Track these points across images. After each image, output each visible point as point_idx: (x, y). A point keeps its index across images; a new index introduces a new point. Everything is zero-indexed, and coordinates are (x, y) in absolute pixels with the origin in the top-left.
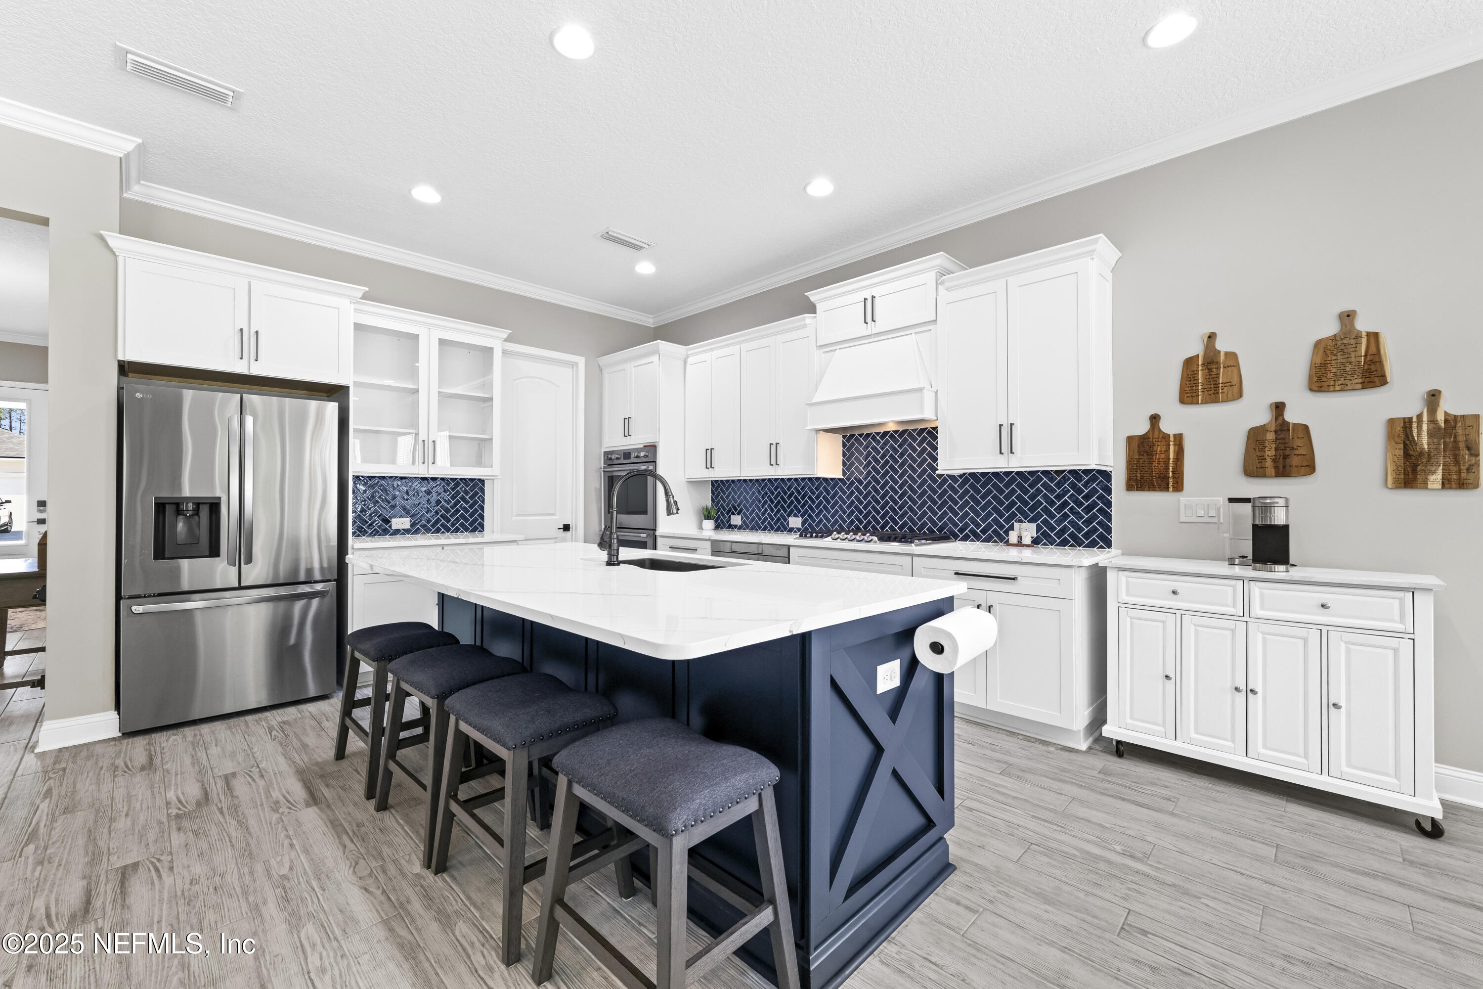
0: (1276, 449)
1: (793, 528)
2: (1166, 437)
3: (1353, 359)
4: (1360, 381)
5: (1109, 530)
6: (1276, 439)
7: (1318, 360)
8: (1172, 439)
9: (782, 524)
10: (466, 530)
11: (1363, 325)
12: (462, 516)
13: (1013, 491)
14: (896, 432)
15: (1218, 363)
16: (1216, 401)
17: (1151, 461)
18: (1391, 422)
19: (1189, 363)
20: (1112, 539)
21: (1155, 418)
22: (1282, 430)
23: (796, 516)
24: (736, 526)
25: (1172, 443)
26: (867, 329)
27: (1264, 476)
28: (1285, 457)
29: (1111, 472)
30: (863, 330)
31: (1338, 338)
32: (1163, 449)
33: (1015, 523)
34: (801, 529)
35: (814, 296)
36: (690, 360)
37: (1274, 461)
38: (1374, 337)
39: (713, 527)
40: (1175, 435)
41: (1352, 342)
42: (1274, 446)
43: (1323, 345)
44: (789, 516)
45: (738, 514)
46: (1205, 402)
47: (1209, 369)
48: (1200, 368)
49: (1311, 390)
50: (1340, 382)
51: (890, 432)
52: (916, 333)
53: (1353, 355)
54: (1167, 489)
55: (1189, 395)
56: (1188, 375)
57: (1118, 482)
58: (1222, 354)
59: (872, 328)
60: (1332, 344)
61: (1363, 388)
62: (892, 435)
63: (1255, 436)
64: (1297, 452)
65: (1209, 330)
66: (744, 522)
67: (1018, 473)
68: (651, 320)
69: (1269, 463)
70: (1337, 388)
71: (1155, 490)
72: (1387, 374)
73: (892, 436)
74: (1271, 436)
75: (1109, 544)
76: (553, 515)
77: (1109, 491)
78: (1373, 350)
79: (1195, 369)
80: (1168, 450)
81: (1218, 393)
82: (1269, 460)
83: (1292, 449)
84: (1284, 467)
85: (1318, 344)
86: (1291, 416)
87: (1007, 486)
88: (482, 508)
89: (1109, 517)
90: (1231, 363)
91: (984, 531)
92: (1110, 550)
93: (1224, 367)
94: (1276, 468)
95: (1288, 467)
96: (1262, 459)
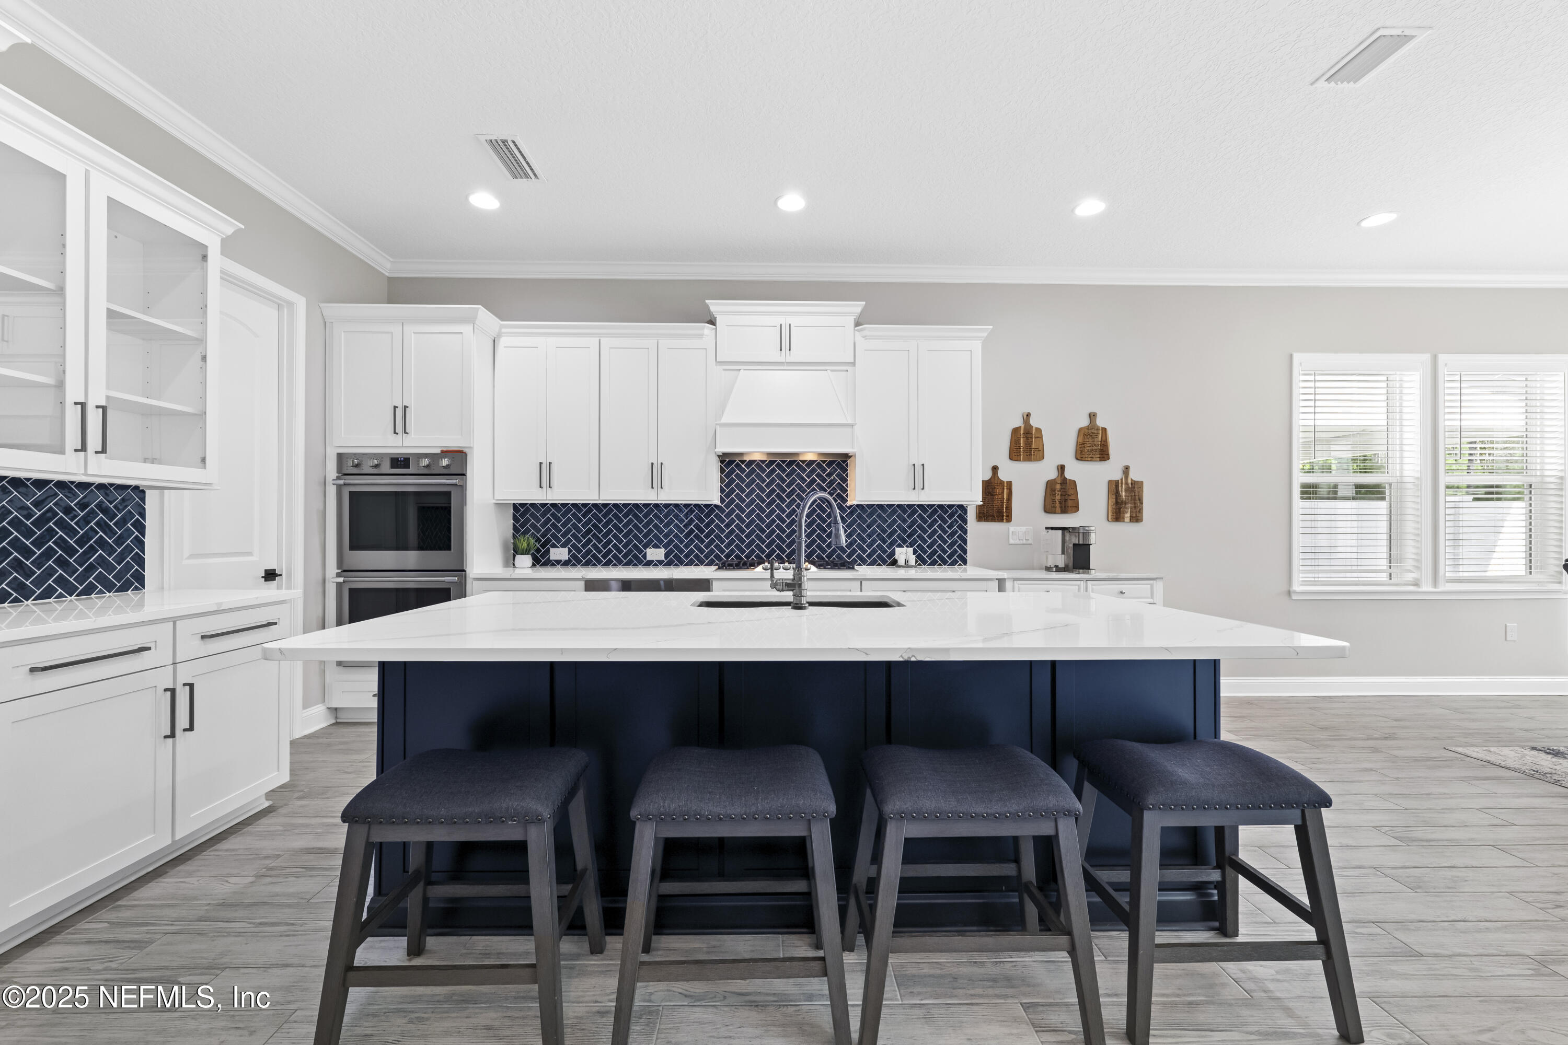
0: (1061, 495)
1: (653, 561)
2: (1002, 482)
3: (1096, 443)
4: (1099, 456)
5: (965, 552)
6: (1061, 489)
7: (1081, 440)
8: (1005, 485)
9: (635, 557)
10: (109, 587)
11: (1100, 423)
12: (102, 561)
13: (895, 521)
14: (763, 461)
15: (1032, 434)
16: (1030, 460)
17: (993, 500)
18: (1110, 482)
19: (1015, 431)
20: (968, 559)
21: (995, 468)
22: (1064, 483)
23: (656, 546)
24: (558, 562)
25: (1005, 488)
26: (781, 356)
27: (1055, 513)
28: (1066, 500)
29: (967, 507)
30: (776, 356)
31: (1090, 428)
32: (1000, 492)
33: (896, 548)
34: (663, 561)
35: (715, 306)
36: (503, 342)
37: (1060, 503)
38: (1104, 430)
39: (531, 564)
40: (1007, 482)
41: (1095, 431)
42: (1060, 493)
43: (1082, 432)
44: (646, 546)
45: (563, 546)
46: (1024, 460)
47: (1027, 438)
48: (1022, 436)
49: (1077, 459)
50: (1090, 456)
51: (757, 460)
52: (832, 371)
53: (1096, 440)
54: (1002, 520)
55: (1016, 454)
56: (1015, 440)
57: (971, 515)
58: (1034, 428)
59: (785, 357)
60: (1087, 431)
61: (1100, 461)
62: (759, 464)
63: (1050, 485)
64: (1070, 498)
65: (1027, 411)
66: (574, 556)
67: (899, 506)
68: (388, 266)
69: (1057, 504)
70: (1089, 459)
71: (995, 521)
72: (1110, 454)
73: (758, 466)
74: (1058, 487)
75: (965, 562)
76: (250, 554)
77: (965, 521)
78: (1104, 439)
79: (1019, 437)
80: (1003, 493)
81: (1031, 455)
82: (1057, 502)
83: (1069, 496)
84: (1065, 507)
85: (1080, 430)
86: (1068, 475)
87: (889, 516)
88: (140, 544)
89: (965, 541)
90: (1039, 436)
91: (869, 556)
92: (966, 566)
93: (1035, 438)
94: (1061, 507)
95: (1066, 507)
96: (1054, 501)
